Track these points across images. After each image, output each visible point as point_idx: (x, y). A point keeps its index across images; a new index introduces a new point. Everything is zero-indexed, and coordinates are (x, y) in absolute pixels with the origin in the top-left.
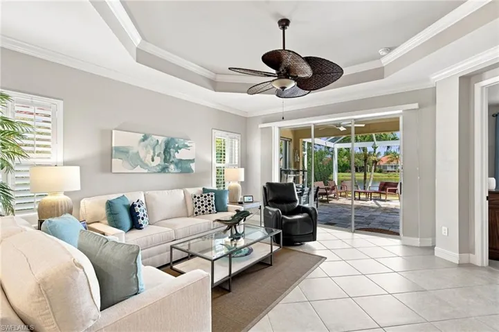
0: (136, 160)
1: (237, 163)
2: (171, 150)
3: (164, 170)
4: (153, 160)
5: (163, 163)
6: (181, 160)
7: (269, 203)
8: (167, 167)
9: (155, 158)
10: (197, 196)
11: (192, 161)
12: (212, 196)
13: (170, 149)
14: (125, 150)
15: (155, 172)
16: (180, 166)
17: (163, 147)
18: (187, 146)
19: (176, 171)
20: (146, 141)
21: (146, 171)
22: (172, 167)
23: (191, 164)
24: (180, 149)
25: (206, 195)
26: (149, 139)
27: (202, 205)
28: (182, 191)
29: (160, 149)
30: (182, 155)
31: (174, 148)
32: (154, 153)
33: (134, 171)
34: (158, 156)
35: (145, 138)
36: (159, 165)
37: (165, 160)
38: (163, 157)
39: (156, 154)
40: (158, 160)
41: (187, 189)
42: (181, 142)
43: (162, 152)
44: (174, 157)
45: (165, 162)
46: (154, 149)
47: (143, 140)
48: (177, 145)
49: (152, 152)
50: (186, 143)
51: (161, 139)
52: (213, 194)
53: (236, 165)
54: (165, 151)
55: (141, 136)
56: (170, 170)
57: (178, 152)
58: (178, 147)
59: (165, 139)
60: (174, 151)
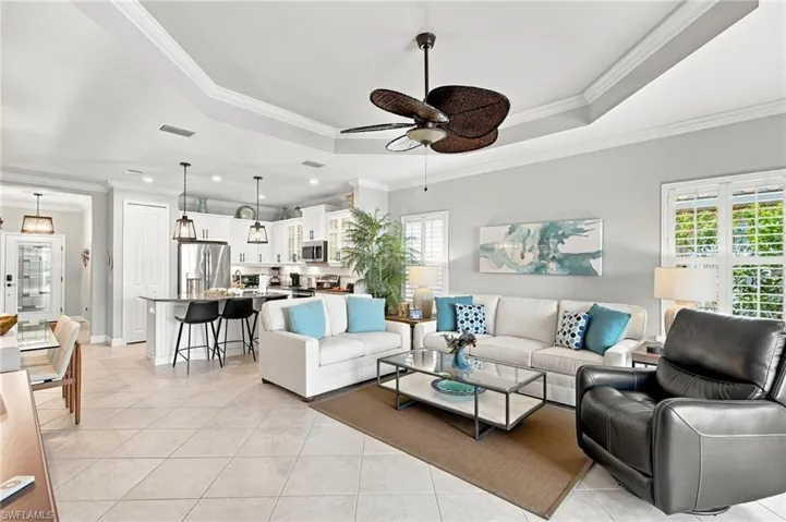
0: (502, 258)
2: (551, 240)
3: (539, 270)
4: (523, 258)
5: (538, 261)
6: (567, 256)
8: (544, 266)
9: (526, 254)
11: (595, 255)
13: (548, 239)
14: (490, 247)
15: (526, 273)
16: (567, 263)
17: (538, 237)
18: (581, 231)
19: (560, 272)
20: (513, 234)
21: (514, 271)
22: (553, 266)
23: (592, 261)
24: (567, 237)
26: (517, 231)
29: (533, 242)
30: (571, 246)
31: (556, 237)
32: (524, 249)
33: (501, 271)
34: (530, 251)
35: (512, 231)
36: (531, 263)
37: (541, 256)
38: (538, 252)
39: (527, 248)
40: (530, 257)
42: (568, 226)
43: (536, 246)
44: (556, 251)
45: (540, 259)
46: (524, 242)
47: (510, 233)
48: (560, 232)
49: (521, 246)
50: (579, 227)
51: (535, 228)
54: (540, 243)
55: (507, 229)
56: (549, 271)
57: (563, 243)
58: (563, 234)
59: (540, 226)
60: (556, 241)
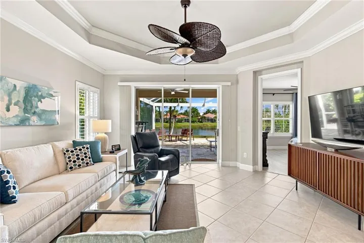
1: (97, 116)
3: (23, 122)
4: (8, 110)
5: (22, 114)
6: (44, 111)
7: (141, 150)
8: (28, 119)
9: (12, 107)
10: (70, 149)
12: (87, 148)
13: (31, 98)
15: (11, 126)
16: (43, 117)
17: (23, 94)
18: (52, 96)
19: (39, 123)
22: (34, 118)
23: (56, 116)
24: (44, 98)
25: (81, 147)
27: (78, 159)
28: (51, 146)
29: (19, 96)
30: (44, 105)
31: (37, 96)
32: (10, 101)
34: (15, 104)
36: (17, 116)
37: (26, 110)
38: (23, 106)
39: (13, 102)
40: (15, 110)
41: (57, 143)
42: (45, 90)
43: (22, 100)
44: (37, 107)
45: (25, 113)
46: (9, 95)
48: (40, 93)
49: (6, 99)
50: (50, 93)
51: (21, 85)
52: (88, 146)
53: (95, 117)
54: (25, 99)
56: (31, 123)
57: (41, 102)
58: (41, 95)
59: (25, 85)
60: (36, 99)
